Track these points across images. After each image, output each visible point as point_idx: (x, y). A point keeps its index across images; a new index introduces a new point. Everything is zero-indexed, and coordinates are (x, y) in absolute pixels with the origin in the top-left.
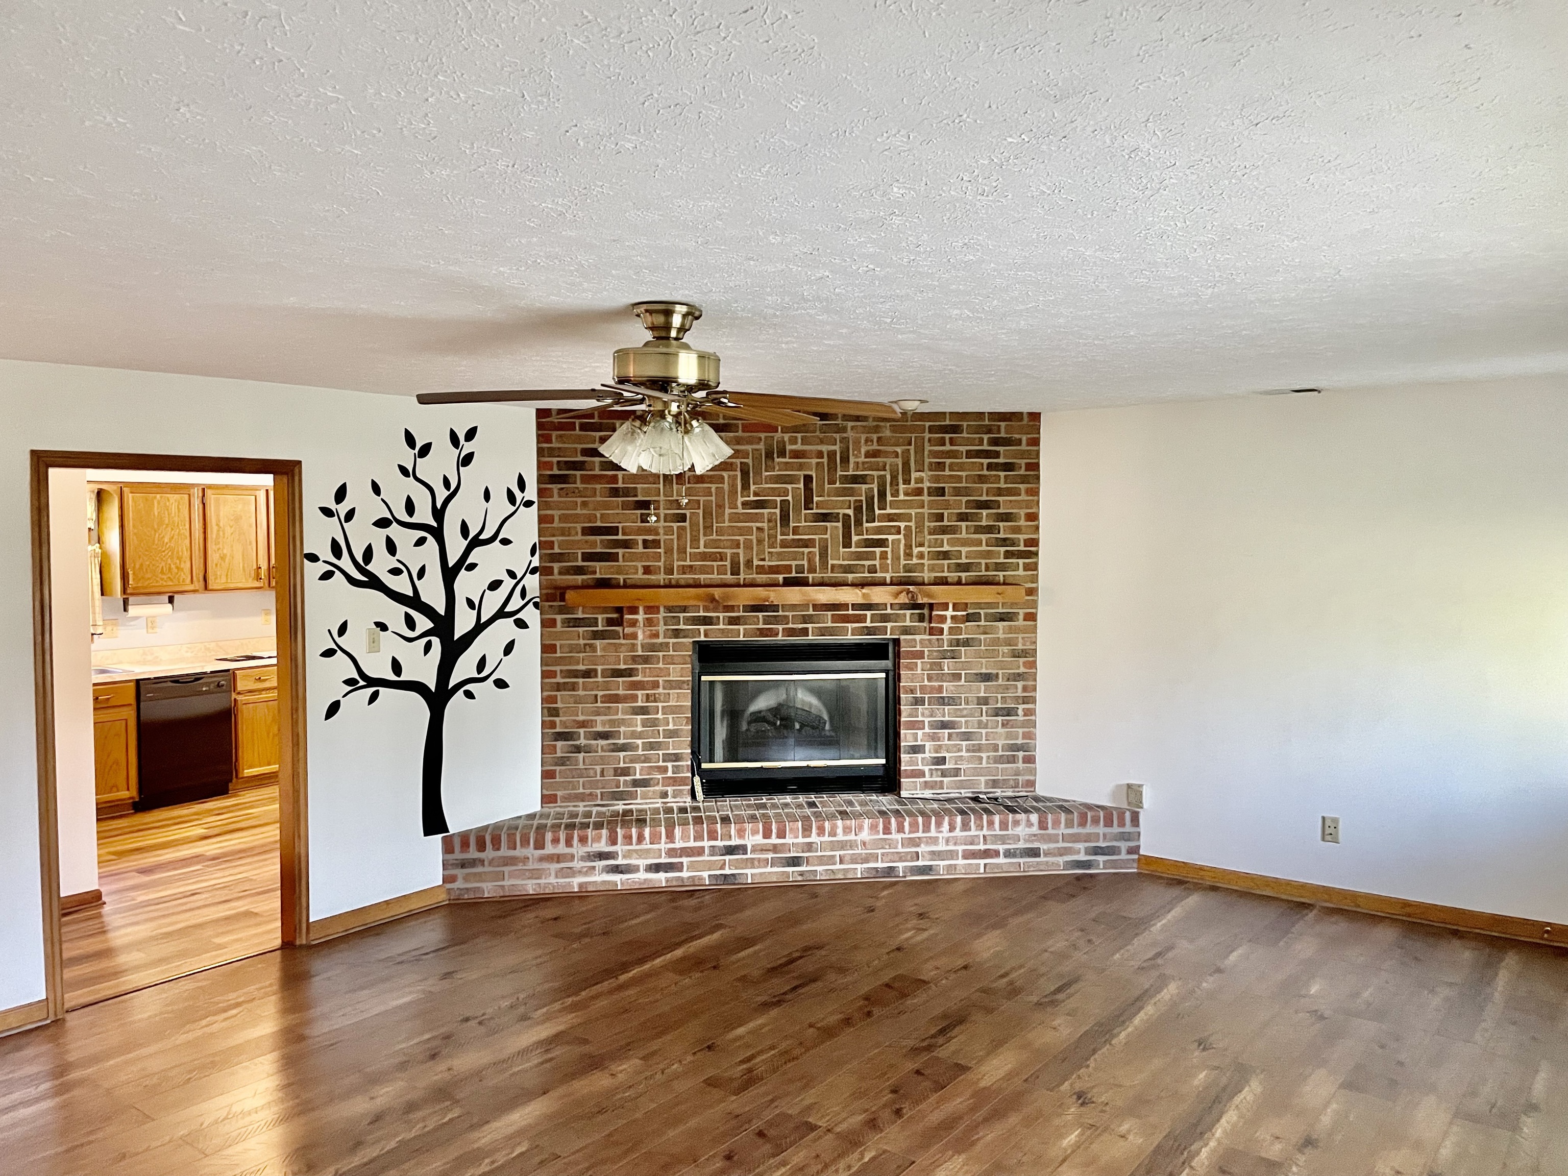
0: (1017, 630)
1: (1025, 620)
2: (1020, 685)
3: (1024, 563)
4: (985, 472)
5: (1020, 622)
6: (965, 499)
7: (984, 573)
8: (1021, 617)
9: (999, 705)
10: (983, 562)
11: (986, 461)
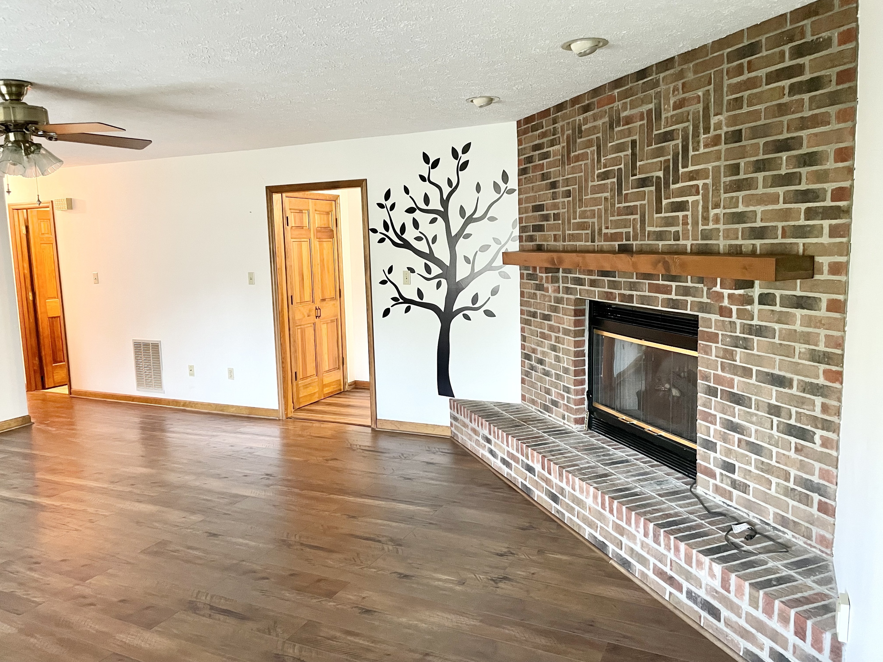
0: (819, 323)
1: (828, 310)
2: (818, 401)
3: (830, 226)
4: (786, 99)
5: (822, 313)
6: (761, 141)
7: (779, 240)
8: (824, 305)
9: (792, 422)
10: (780, 225)
11: (786, 83)
